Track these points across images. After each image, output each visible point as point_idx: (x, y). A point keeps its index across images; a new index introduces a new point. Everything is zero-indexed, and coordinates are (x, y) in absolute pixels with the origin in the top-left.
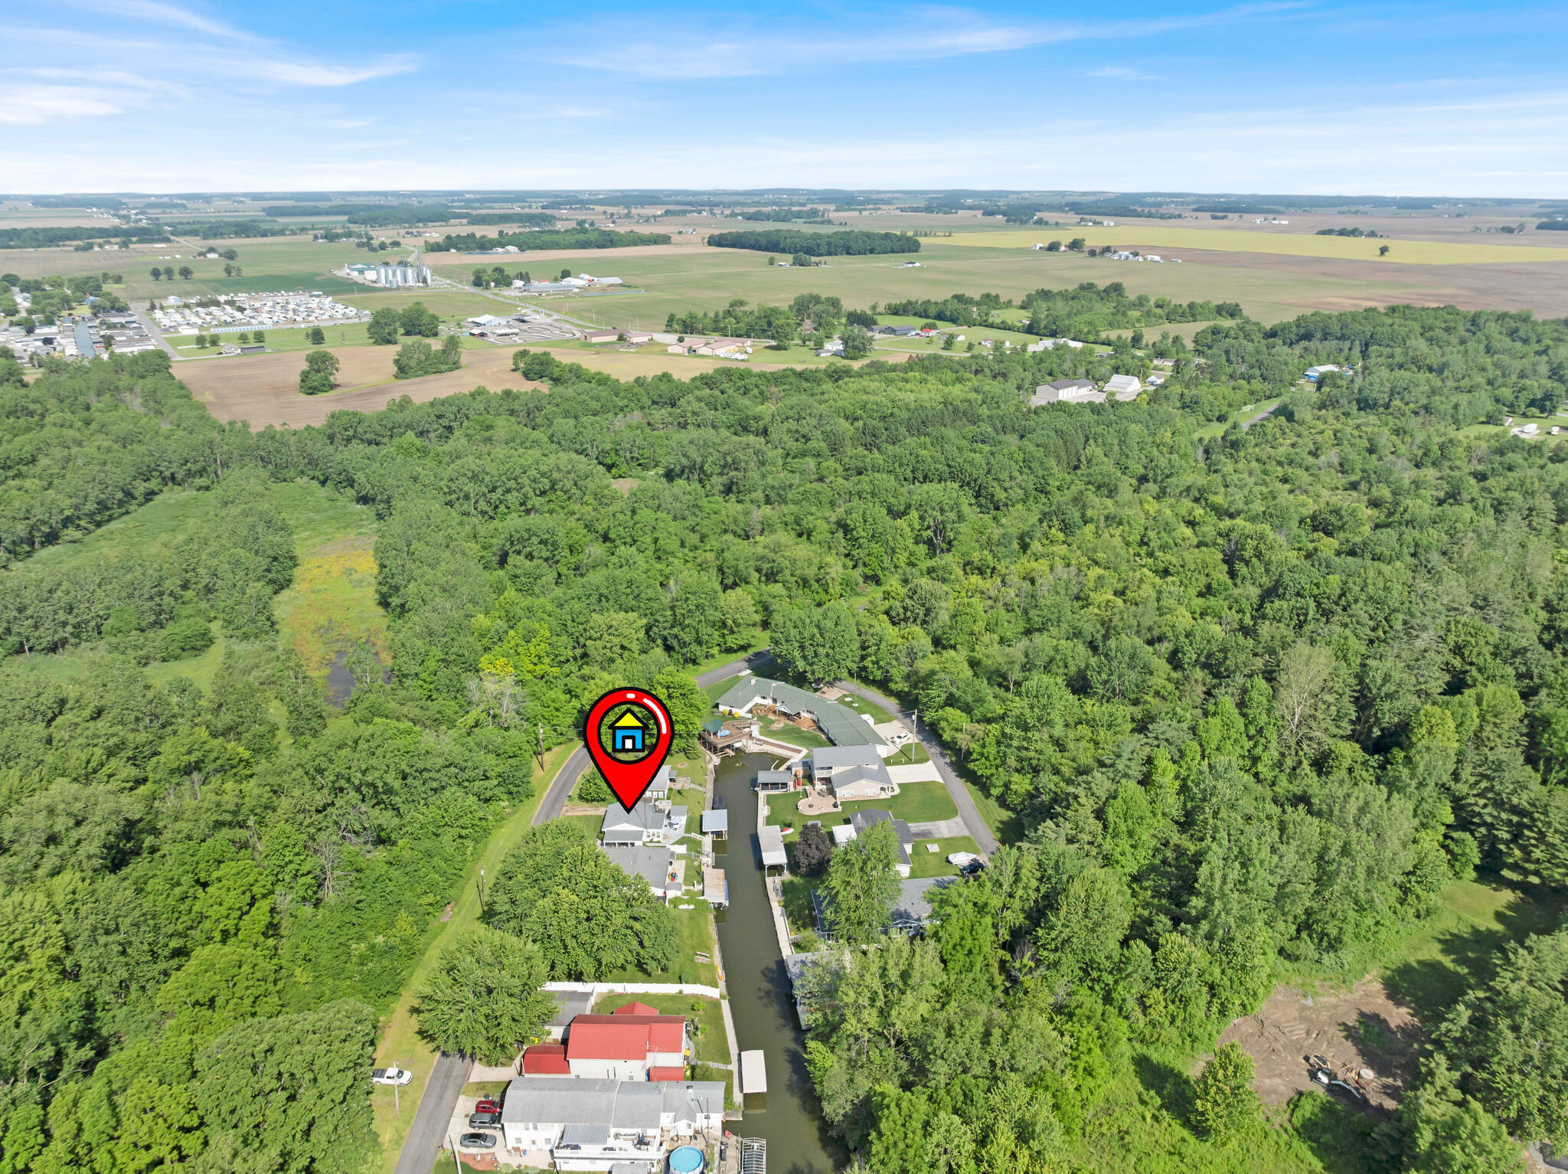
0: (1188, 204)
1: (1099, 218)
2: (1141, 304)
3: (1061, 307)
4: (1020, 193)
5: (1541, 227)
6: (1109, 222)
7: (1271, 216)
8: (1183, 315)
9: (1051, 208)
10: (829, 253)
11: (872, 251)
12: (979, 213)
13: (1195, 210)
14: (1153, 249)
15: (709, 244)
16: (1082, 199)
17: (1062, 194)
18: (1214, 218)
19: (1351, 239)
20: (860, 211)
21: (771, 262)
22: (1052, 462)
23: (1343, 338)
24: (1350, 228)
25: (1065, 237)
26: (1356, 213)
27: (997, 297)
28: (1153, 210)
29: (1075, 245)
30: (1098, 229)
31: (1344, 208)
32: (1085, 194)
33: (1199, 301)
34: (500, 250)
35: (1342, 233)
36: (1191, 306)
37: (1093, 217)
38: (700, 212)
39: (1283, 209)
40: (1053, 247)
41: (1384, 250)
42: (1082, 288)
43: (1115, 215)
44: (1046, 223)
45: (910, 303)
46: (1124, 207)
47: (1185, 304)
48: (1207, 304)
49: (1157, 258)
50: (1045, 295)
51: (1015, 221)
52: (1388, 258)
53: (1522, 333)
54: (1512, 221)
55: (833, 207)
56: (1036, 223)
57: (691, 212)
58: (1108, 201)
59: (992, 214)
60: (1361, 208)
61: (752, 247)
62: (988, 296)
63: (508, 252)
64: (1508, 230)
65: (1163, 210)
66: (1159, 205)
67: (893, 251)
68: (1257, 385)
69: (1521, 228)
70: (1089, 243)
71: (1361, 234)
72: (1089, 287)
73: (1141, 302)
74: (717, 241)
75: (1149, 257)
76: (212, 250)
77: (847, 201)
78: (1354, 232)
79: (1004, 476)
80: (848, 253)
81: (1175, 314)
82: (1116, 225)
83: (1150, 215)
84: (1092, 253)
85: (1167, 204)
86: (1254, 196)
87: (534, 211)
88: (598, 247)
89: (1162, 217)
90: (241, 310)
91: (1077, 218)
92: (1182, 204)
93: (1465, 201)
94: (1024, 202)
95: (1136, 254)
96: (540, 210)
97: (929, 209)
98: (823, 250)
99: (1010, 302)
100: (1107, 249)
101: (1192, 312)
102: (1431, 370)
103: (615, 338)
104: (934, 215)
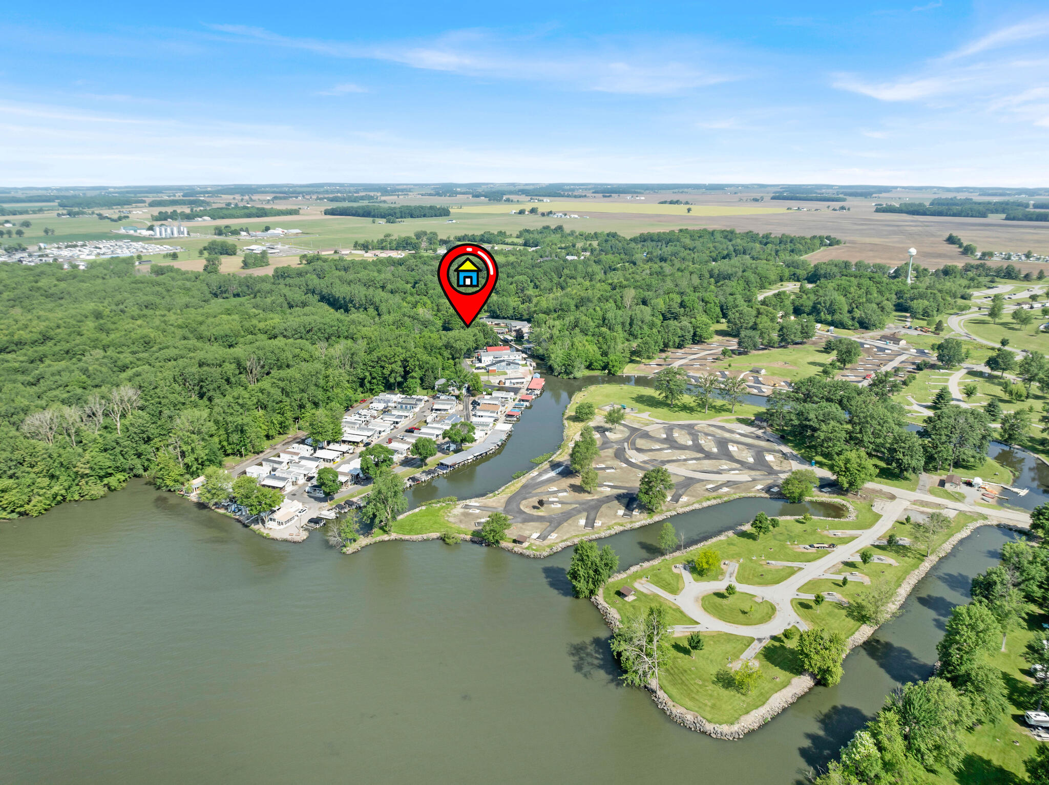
0: (589, 189)
1: (541, 198)
2: (573, 235)
3: (536, 236)
4: (487, 184)
5: (773, 198)
6: (546, 200)
7: (635, 195)
8: (592, 238)
9: (511, 193)
10: (402, 217)
11: (424, 216)
12: (470, 197)
13: (593, 193)
14: (574, 213)
15: (325, 214)
16: (527, 187)
17: (513, 185)
18: (604, 196)
19: (676, 205)
20: (398, 196)
21: (374, 222)
22: (553, 274)
23: (659, 241)
24: (675, 200)
25: (528, 207)
26: (682, 192)
27: (505, 233)
28: (570, 193)
29: (533, 211)
30: (541, 203)
31: (677, 190)
32: (527, 185)
33: (599, 231)
34: (200, 219)
35: (671, 203)
36: (595, 234)
37: (537, 198)
38: (297, 197)
39: (642, 191)
40: (521, 212)
41: (689, 210)
42: (544, 228)
43: (549, 196)
44: (512, 201)
45: (466, 235)
46: (555, 192)
47: (592, 233)
48: (603, 232)
49: (576, 216)
50: (527, 231)
51: (494, 200)
52: (691, 213)
53: (729, 237)
54: (758, 196)
55: (379, 194)
56: (505, 201)
57: (292, 197)
58: (542, 188)
59: (477, 196)
60: (686, 190)
61: (354, 215)
62: (501, 232)
63: (204, 220)
64: (756, 200)
65: (576, 193)
66: (573, 190)
67: (436, 216)
68: (623, 256)
69: (762, 199)
70: (540, 210)
71: (681, 203)
72: (547, 228)
73: (572, 233)
74: (327, 213)
75: (572, 216)
76: (7, 222)
77: (385, 190)
78: (677, 202)
79: (538, 277)
80: (412, 217)
81: (587, 237)
82: (551, 201)
83: (568, 196)
84: (543, 214)
85: (578, 190)
86: (626, 184)
87: (177, 198)
88: (258, 217)
89: (575, 197)
90: (100, 248)
91: (529, 198)
92: (586, 189)
93: (743, 186)
94: (493, 190)
95: (565, 215)
96: (181, 198)
97: (438, 194)
98: (398, 215)
99: (511, 235)
100: (551, 212)
101: (596, 236)
102: (690, 250)
103: (333, 252)
104: (443, 198)
